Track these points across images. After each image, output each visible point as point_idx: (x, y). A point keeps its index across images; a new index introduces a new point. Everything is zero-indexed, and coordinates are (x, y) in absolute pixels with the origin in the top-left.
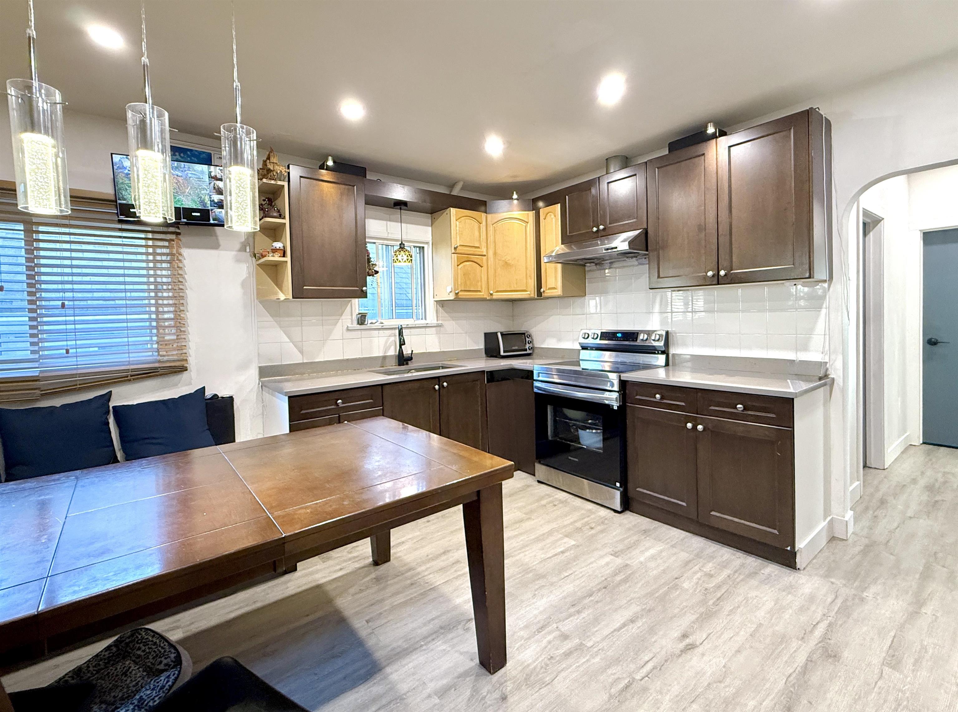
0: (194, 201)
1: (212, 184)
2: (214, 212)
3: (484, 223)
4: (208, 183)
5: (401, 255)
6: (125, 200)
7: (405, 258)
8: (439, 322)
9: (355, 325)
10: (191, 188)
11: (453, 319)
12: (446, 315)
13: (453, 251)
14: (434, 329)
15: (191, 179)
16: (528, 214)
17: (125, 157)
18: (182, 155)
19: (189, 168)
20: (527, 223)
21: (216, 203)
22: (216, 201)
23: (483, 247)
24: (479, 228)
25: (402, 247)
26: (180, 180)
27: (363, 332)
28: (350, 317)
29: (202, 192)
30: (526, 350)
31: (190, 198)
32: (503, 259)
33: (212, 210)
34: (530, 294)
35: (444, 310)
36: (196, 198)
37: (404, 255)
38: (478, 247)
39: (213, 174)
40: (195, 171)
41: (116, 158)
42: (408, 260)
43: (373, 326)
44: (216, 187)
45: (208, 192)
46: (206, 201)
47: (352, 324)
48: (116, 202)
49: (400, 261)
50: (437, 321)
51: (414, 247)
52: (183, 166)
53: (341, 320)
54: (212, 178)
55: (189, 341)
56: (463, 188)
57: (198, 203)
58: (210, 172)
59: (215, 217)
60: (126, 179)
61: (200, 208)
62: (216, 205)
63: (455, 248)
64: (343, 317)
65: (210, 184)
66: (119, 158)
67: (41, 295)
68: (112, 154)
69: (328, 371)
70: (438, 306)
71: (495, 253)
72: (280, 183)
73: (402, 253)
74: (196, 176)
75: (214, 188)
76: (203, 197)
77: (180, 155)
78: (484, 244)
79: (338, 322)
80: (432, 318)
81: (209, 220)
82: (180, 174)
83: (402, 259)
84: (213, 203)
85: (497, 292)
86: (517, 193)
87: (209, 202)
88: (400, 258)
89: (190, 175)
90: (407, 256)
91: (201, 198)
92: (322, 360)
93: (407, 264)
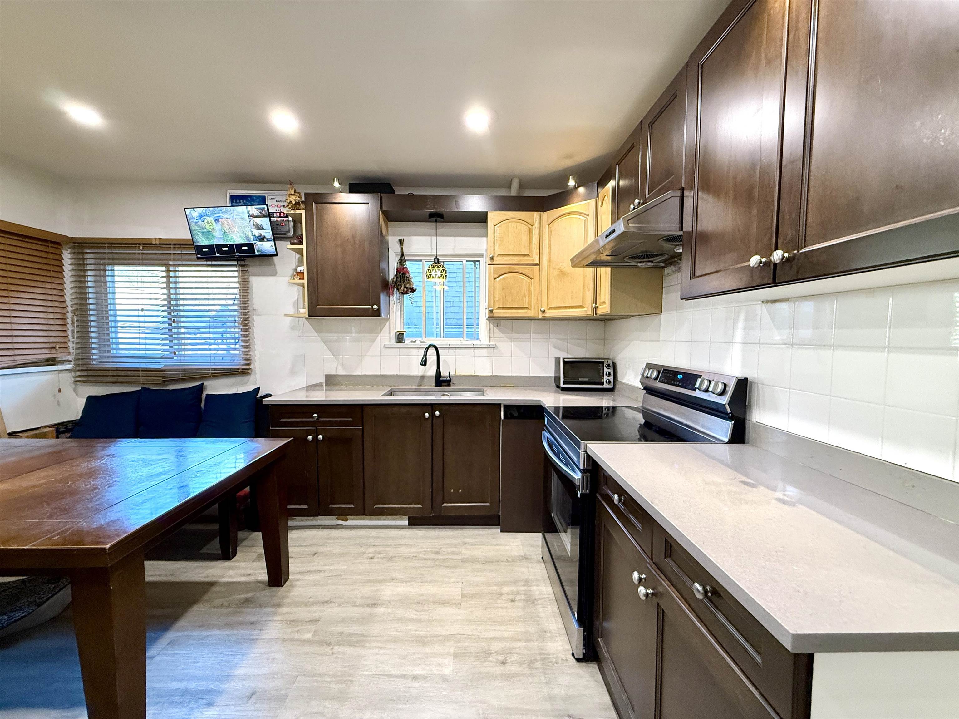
0: (243, 238)
1: (252, 221)
2: (257, 245)
3: (537, 224)
4: (248, 221)
5: (434, 271)
6: (198, 242)
7: (439, 273)
8: (491, 343)
9: (393, 342)
10: (238, 227)
11: (512, 339)
12: (502, 335)
13: (489, 262)
14: (485, 350)
15: (237, 219)
16: (589, 203)
17: (192, 209)
18: (245, 201)
19: (233, 211)
20: (588, 215)
21: (257, 238)
22: (257, 235)
23: (534, 255)
24: (530, 231)
25: (437, 262)
26: (230, 222)
27: (401, 350)
28: (388, 335)
29: (246, 229)
30: (602, 384)
31: (238, 235)
32: (558, 267)
33: (255, 243)
34: (586, 311)
35: (500, 330)
36: (243, 236)
37: (437, 271)
38: (528, 255)
39: (251, 214)
40: (238, 212)
41: (188, 211)
42: (442, 275)
43: (412, 345)
44: (255, 224)
45: (250, 229)
46: (249, 237)
47: (390, 341)
48: (193, 245)
49: (433, 277)
50: (489, 342)
51: (467, 261)
52: (229, 210)
53: (379, 338)
54: (251, 216)
55: (255, 350)
56: (522, 186)
57: (244, 238)
58: (249, 212)
59: (258, 249)
60: (196, 227)
61: (246, 242)
62: (257, 239)
63: (492, 258)
64: (381, 334)
65: (250, 221)
66: (189, 211)
67: (177, 314)
68: (185, 209)
69: (364, 385)
70: (492, 326)
71: (549, 261)
72: (298, 212)
73: (436, 268)
74: (239, 217)
75: (254, 224)
76: (247, 233)
77: (243, 202)
78: (535, 251)
79: (376, 339)
80: (484, 339)
81: (254, 252)
82: (228, 217)
83: (436, 275)
84: (254, 237)
85: (551, 308)
86: (574, 178)
87: (252, 237)
88: (433, 273)
89: (235, 217)
90: (442, 272)
91: (245, 234)
92: (360, 374)
93: (441, 280)
